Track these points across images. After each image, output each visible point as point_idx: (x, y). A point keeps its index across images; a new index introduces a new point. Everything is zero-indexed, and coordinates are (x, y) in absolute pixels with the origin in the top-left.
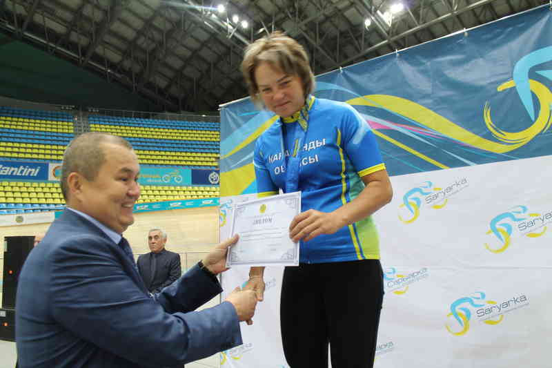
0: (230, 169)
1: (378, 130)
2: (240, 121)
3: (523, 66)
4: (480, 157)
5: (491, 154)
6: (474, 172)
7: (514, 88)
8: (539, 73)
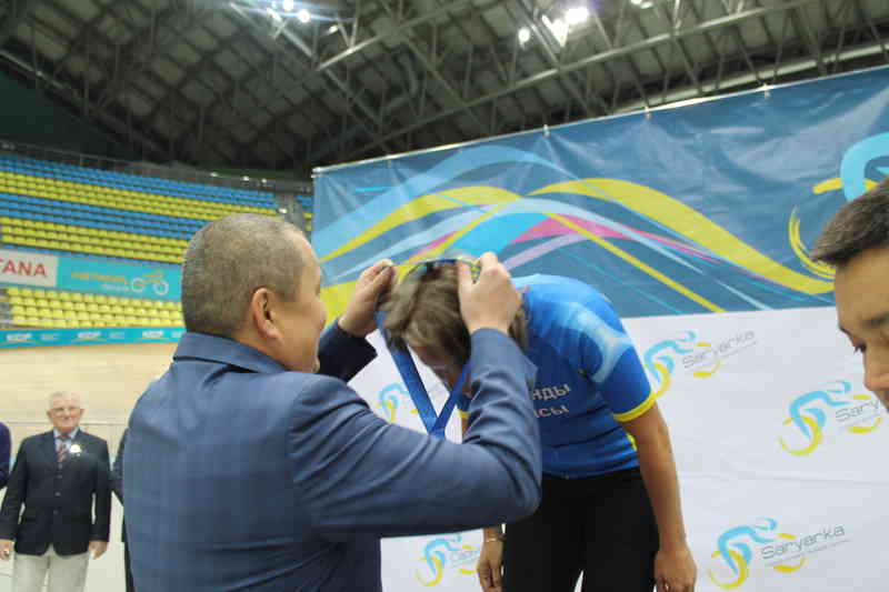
1: (606, 239)
2: (353, 200)
5: (797, 293)
7: (840, 191)
8: (882, 170)
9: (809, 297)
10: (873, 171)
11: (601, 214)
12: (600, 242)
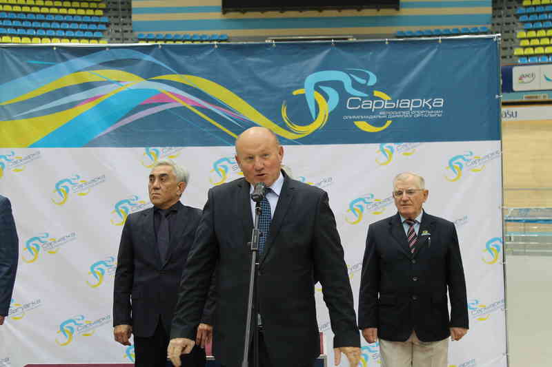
7: (304, 95)
8: (321, 87)
9: (288, 140)
10: (317, 87)
11: (191, 94)
12: (191, 108)
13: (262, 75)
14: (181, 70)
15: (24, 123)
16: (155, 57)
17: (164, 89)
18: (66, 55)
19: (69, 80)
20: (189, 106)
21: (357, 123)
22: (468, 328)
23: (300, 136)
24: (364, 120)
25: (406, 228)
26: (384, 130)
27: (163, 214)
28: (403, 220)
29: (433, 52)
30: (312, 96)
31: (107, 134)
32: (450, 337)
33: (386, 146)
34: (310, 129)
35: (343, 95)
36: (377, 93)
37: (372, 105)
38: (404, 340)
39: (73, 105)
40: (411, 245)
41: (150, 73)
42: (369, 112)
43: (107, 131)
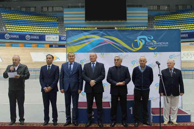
0: (70, 46)
2: (74, 34)
3: (139, 37)
4: (131, 51)
5: (132, 51)
6: (129, 54)
7: (137, 41)
8: (141, 39)
10: (140, 39)
11: (111, 41)
12: (111, 44)
13: (128, 37)
14: (109, 35)
15: (73, 47)
16: (103, 32)
17: (105, 39)
18: (83, 32)
19: (84, 37)
20: (111, 43)
21: (149, 48)
22: (184, 93)
23: (136, 50)
24: (150, 47)
25: (170, 71)
26: (155, 50)
27: (118, 68)
28: (169, 69)
29: (166, 32)
30: (139, 41)
31: (92, 50)
32: (179, 96)
33: (155, 53)
34: (139, 49)
35: (146, 41)
36: (153, 41)
37: (152, 44)
38: (170, 96)
39: (84, 43)
40: (171, 75)
41: (102, 36)
42: (151, 45)
43: (92, 49)
